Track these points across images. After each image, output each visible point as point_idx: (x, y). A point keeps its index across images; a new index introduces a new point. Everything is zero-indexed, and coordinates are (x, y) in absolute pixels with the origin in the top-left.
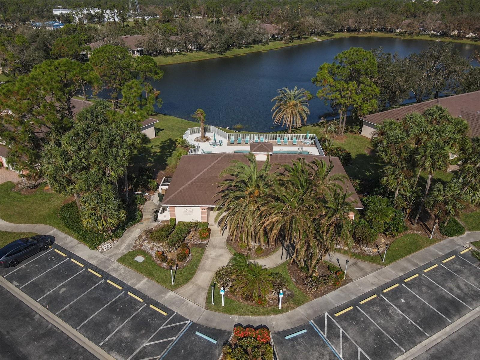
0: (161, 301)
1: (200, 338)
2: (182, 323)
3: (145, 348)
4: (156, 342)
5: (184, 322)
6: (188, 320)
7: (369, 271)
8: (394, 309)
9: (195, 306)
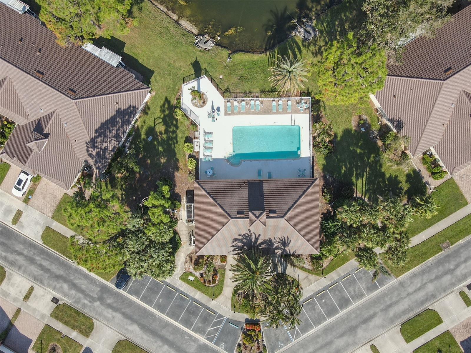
0: (210, 306)
1: (231, 326)
2: (222, 318)
3: (210, 331)
4: (213, 328)
5: (223, 318)
6: (224, 317)
7: (313, 282)
8: (318, 306)
9: (226, 309)
